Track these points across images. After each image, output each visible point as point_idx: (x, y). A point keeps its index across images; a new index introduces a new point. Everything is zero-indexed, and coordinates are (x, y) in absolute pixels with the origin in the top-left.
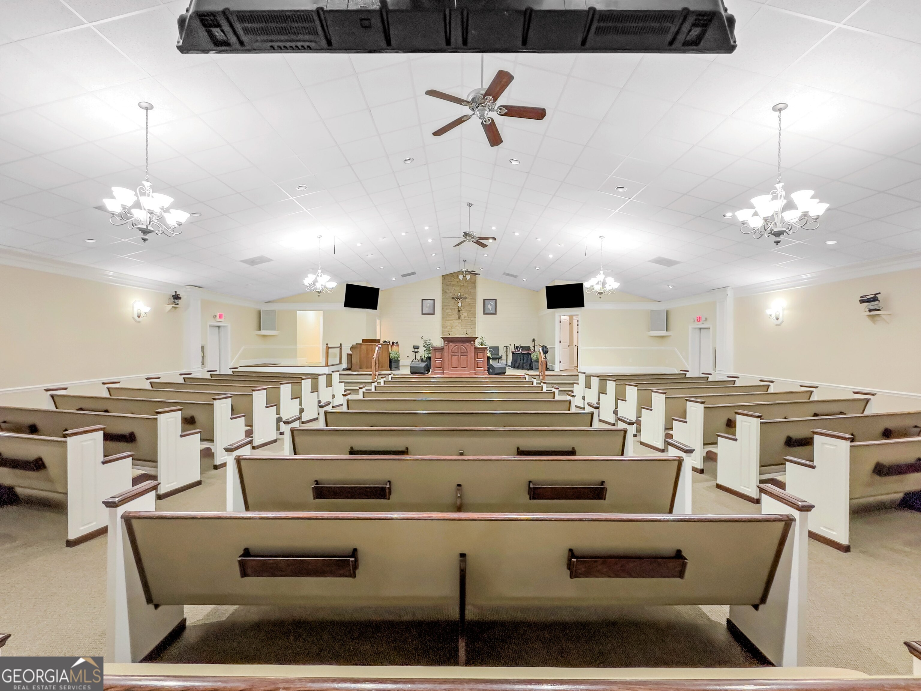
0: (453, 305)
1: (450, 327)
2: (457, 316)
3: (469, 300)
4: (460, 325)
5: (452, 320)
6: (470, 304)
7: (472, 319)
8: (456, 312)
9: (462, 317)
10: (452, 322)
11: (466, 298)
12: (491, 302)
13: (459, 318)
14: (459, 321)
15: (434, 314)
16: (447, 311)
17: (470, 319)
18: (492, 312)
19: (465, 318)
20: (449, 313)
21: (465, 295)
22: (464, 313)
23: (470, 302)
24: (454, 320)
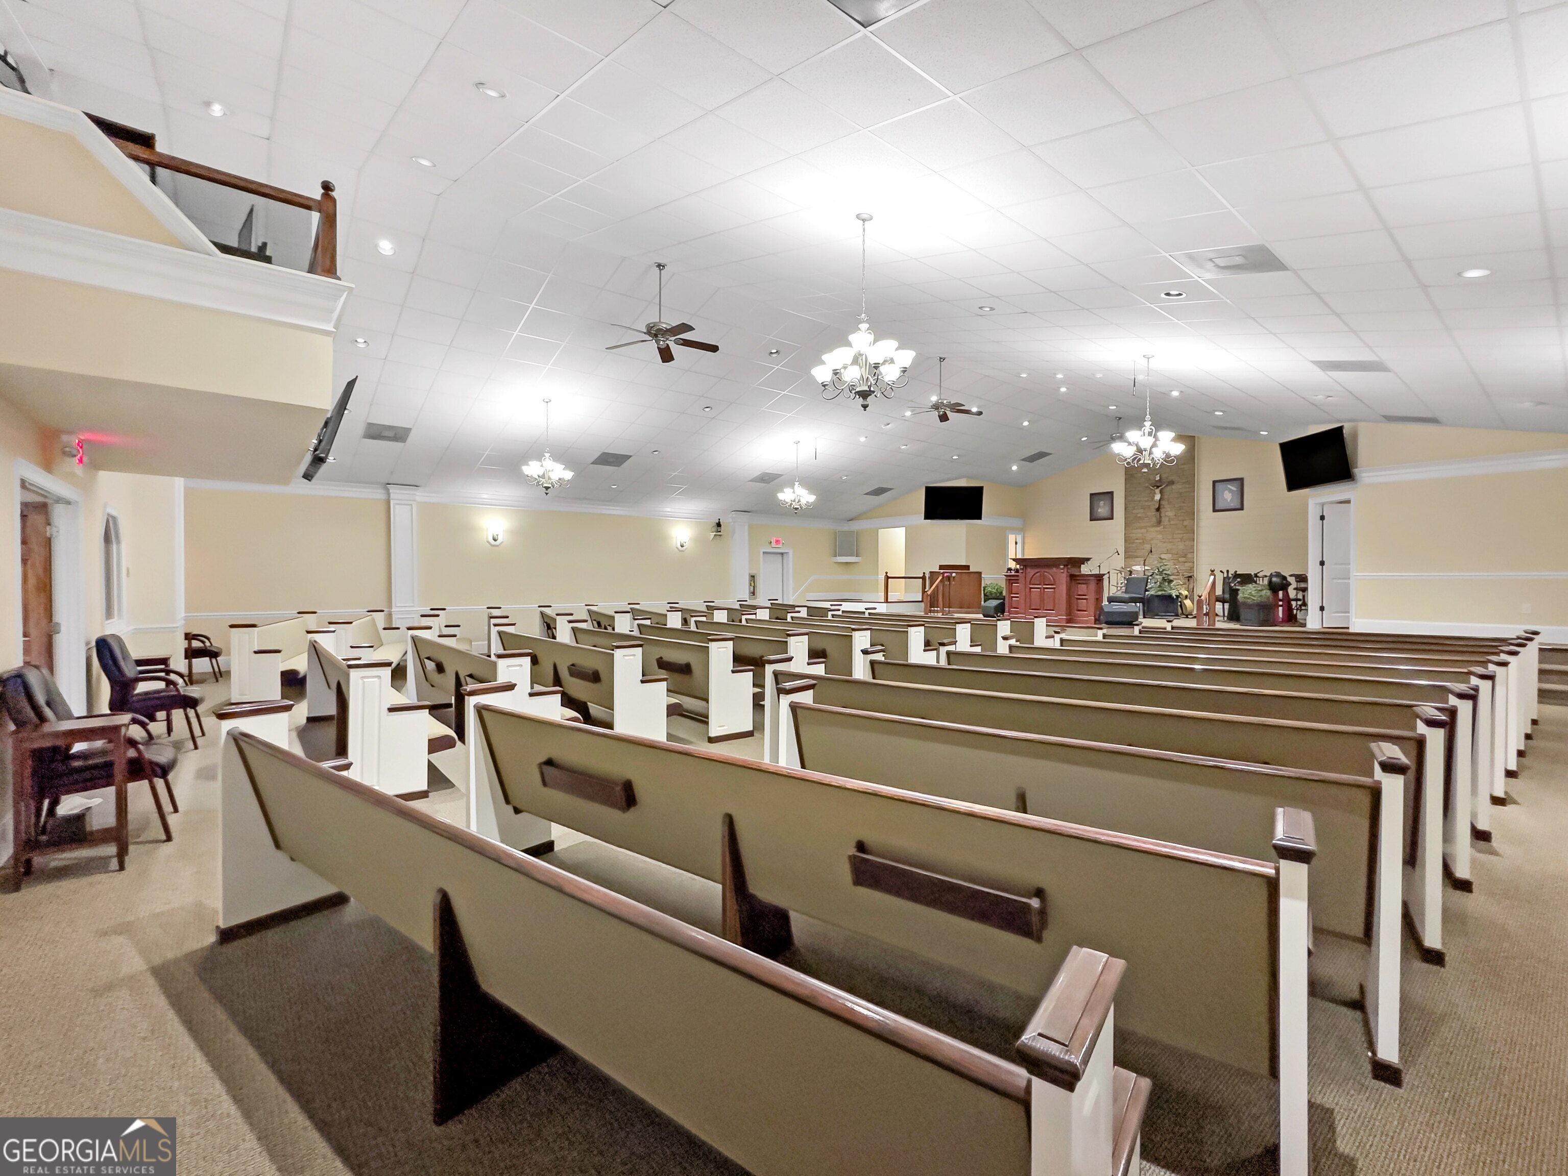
0: (1146, 499)
1: (1141, 541)
2: (1154, 520)
3: (1180, 487)
4: (1160, 536)
5: (1145, 527)
6: (1181, 494)
7: (1185, 523)
8: (1152, 513)
9: (1165, 520)
10: (1144, 531)
11: (1172, 483)
12: (1229, 486)
13: (1159, 522)
14: (1158, 529)
15: (1112, 518)
16: (1135, 511)
17: (1181, 522)
18: (1233, 505)
19: (1172, 522)
20: (1139, 515)
21: (1171, 478)
22: (1168, 512)
23: (1181, 491)
24: (1149, 527)
